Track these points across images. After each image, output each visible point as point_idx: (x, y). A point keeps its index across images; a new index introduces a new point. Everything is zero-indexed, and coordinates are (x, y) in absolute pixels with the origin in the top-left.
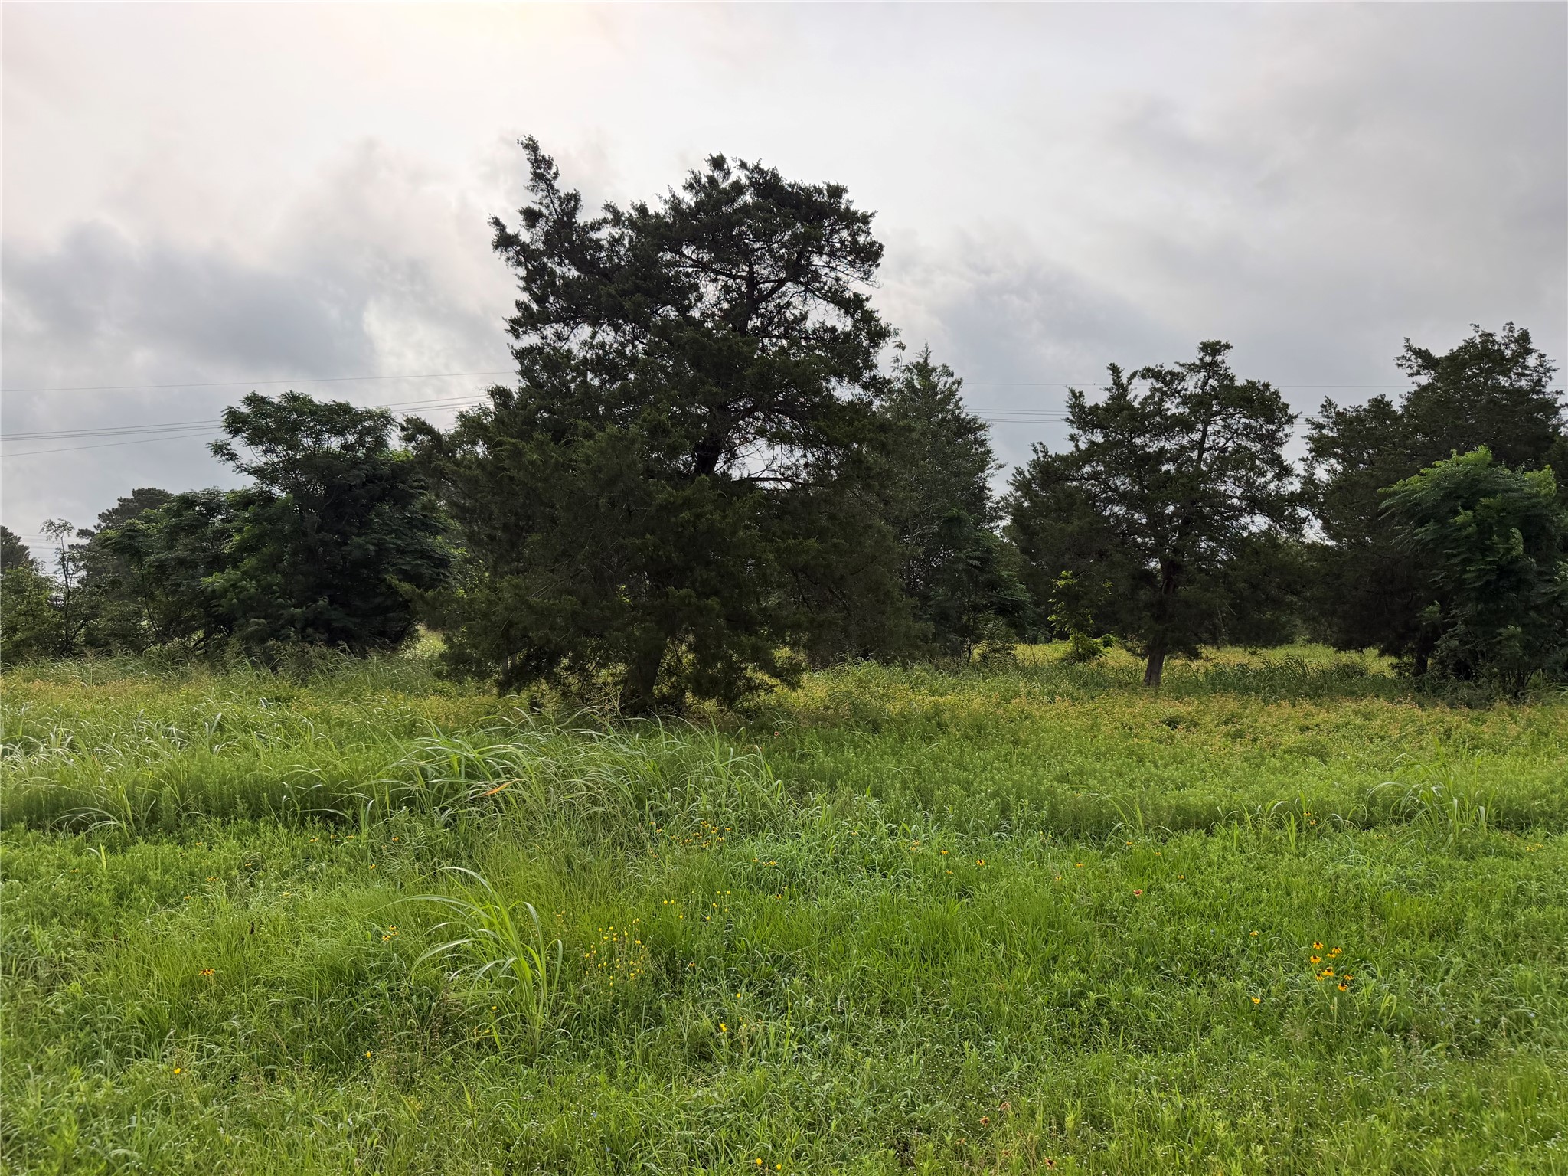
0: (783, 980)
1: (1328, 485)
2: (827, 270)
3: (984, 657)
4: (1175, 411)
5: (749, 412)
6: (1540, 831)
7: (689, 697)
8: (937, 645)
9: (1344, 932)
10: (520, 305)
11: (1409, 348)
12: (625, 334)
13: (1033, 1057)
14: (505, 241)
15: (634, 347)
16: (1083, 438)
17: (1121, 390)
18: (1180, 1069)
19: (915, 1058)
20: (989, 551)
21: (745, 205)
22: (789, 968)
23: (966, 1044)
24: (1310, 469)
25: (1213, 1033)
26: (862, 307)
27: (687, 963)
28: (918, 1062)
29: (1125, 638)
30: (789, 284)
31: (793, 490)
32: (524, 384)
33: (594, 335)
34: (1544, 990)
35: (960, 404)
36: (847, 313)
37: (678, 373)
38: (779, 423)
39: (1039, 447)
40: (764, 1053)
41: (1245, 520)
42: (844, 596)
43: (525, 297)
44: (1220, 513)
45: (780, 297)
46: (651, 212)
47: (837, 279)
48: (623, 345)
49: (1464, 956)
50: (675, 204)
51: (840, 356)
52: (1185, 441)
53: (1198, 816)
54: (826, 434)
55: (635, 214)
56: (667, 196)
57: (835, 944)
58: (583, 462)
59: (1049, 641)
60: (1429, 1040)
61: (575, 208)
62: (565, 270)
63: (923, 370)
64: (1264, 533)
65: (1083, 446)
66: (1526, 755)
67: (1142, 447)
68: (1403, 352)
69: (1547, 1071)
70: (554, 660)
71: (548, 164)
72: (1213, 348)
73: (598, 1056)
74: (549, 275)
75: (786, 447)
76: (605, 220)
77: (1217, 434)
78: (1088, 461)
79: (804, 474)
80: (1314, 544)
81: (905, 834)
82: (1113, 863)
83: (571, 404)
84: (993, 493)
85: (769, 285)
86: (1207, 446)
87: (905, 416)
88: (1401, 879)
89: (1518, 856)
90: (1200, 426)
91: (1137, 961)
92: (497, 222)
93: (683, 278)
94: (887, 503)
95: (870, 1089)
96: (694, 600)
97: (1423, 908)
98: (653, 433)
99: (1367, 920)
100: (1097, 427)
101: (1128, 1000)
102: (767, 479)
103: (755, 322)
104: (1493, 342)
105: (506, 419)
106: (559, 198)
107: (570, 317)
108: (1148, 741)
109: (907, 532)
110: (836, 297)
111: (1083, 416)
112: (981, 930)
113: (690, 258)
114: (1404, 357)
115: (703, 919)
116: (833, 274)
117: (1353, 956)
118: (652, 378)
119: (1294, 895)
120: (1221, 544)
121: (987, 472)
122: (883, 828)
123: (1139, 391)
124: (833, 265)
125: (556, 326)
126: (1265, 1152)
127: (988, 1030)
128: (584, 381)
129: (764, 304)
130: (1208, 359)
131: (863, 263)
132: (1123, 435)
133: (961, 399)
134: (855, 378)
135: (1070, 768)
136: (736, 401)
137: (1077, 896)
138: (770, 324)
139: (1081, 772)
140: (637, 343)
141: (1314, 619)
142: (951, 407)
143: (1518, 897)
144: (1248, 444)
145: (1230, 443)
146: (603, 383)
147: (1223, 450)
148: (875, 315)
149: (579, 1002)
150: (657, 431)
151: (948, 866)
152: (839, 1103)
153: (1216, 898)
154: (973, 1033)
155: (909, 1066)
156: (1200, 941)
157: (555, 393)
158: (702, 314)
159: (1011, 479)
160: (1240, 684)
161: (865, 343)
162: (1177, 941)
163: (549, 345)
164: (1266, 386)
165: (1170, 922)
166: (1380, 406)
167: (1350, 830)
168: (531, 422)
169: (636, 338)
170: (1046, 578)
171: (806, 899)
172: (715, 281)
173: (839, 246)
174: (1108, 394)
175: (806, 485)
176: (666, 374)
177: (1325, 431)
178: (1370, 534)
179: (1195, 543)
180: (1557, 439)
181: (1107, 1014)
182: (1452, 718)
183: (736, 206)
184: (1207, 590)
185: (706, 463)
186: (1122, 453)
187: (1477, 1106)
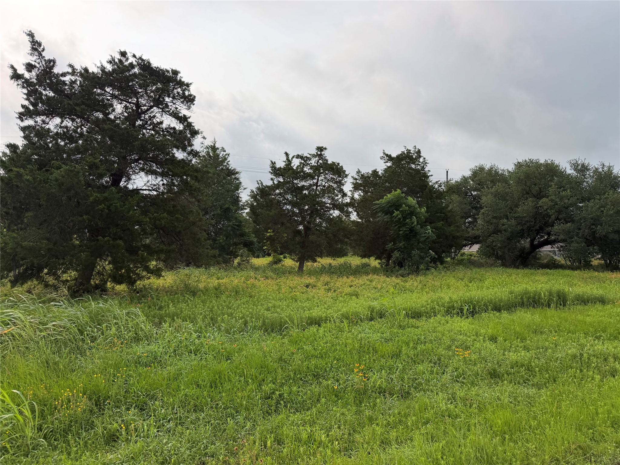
0: (150, 403)
1: (359, 200)
2: (172, 104)
3: (239, 264)
4: (308, 171)
5: (137, 161)
6: (424, 318)
7: (109, 285)
8: (221, 259)
9: (364, 358)
10: (23, 106)
11: (384, 153)
12: (77, 123)
13: (255, 420)
14: (16, 76)
15: (82, 129)
16: (276, 179)
17: (289, 162)
18: (309, 417)
19: (207, 427)
20: (241, 222)
21: (135, 73)
22: (153, 398)
23: (229, 419)
24: (353, 194)
25: (321, 401)
26: (187, 121)
27: (106, 401)
28: (209, 429)
29: (291, 255)
30: (155, 108)
31: (157, 195)
32: (25, 142)
33: (62, 121)
34: (426, 373)
35: (229, 163)
36: (180, 122)
37: (103, 141)
38: (151, 166)
39: (259, 182)
40: (142, 435)
41: (332, 212)
42: (180, 240)
43: (26, 103)
44: (323, 209)
45: (150, 113)
46: (90, 71)
47: (176, 108)
48: (77, 127)
49: (402, 364)
50: (103, 69)
51: (177, 140)
52: (311, 182)
53: (315, 320)
54: (172, 172)
55: (83, 71)
56: (99, 65)
57: (174, 385)
58: (54, 180)
59: (264, 256)
60: (392, 395)
61: (53, 66)
62: (47, 93)
63: (214, 148)
64: (338, 217)
65: (276, 182)
66: (420, 292)
67: (297, 184)
68: (382, 155)
69: (427, 401)
70: (40, 270)
71: (40, 44)
72: (320, 149)
73: (62, 447)
74: (39, 94)
75: (154, 176)
76: (68, 73)
77: (322, 180)
78: (278, 188)
79: (162, 188)
80: (354, 220)
81: (205, 337)
82: (286, 340)
83: (49, 153)
84: (242, 199)
85: (146, 108)
86: (318, 184)
87: (206, 166)
88: (382, 338)
89: (418, 327)
90: (316, 177)
91: (294, 377)
92: (12, 67)
93: (106, 101)
94: (199, 202)
95: (189, 443)
96: (111, 242)
97: (389, 348)
98: (91, 167)
99: (372, 354)
100: (281, 176)
101: (290, 393)
102: (146, 190)
103: (139, 122)
104: (410, 153)
105: (15, 159)
106: (45, 60)
107: (51, 113)
108: (298, 293)
109: (207, 214)
110: (175, 115)
111: (276, 171)
112: (235, 372)
113: (109, 93)
114: (383, 157)
115: (114, 381)
116: (174, 106)
117: (367, 367)
118: (91, 144)
119: (348, 347)
120: (324, 220)
121: (240, 191)
122: (195, 335)
123: (296, 163)
124: (174, 102)
125: (42, 117)
126: (339, 444)
127: (237, 412)
128: (57, 143)
129: (143, 115)
130: (319, 153)
131: (187, 102)
132: (290, 179)
133: (229, 161)
134: (184, 150)
135: (270, 305)
136: (130, 155)
137: (272, 354)
138: (146, 124)
139: (274, 307)
140: (83, 127)
141: (354, 247)
142: (225, 164)
143: (418, 342)
144: (333, 185)
145: (326, 184)
146: (66, 144)
147: (324, 186)
148: (193, 124)
149: (53, 424)
150: (93, 166)
151: (222, 348)
152: (175, 451)
153: (322, 350)
154: (231, 414)
155: (205, 431)
156: (316, 367)
157: (41, 147)
158: (115, 117)
159: (249, 194)
160: (330, 271)
161: (189, 136)
162: (308, 368)
163: (39, 125)
164: (338, 164)
165: (305, 361)
166: (375, 172)
167: (366, 322)
168: (29, 160)
169: (82, 125)
170: (262, 233)
171: (162, 368)
172: (121, 103)
173: (177, 94)
174: (284, 163)
175: (163, 193)
176: (97, 142)
177: (358, 181)
178: (372, 217)
179: (315, 220)
180: (428, 186)
181: (283, 399)
182: (398, 281)
183: (131, 73)
184: (319, 237)
185: (116, 182)
186: (290, 186)
187: (406, 416)
